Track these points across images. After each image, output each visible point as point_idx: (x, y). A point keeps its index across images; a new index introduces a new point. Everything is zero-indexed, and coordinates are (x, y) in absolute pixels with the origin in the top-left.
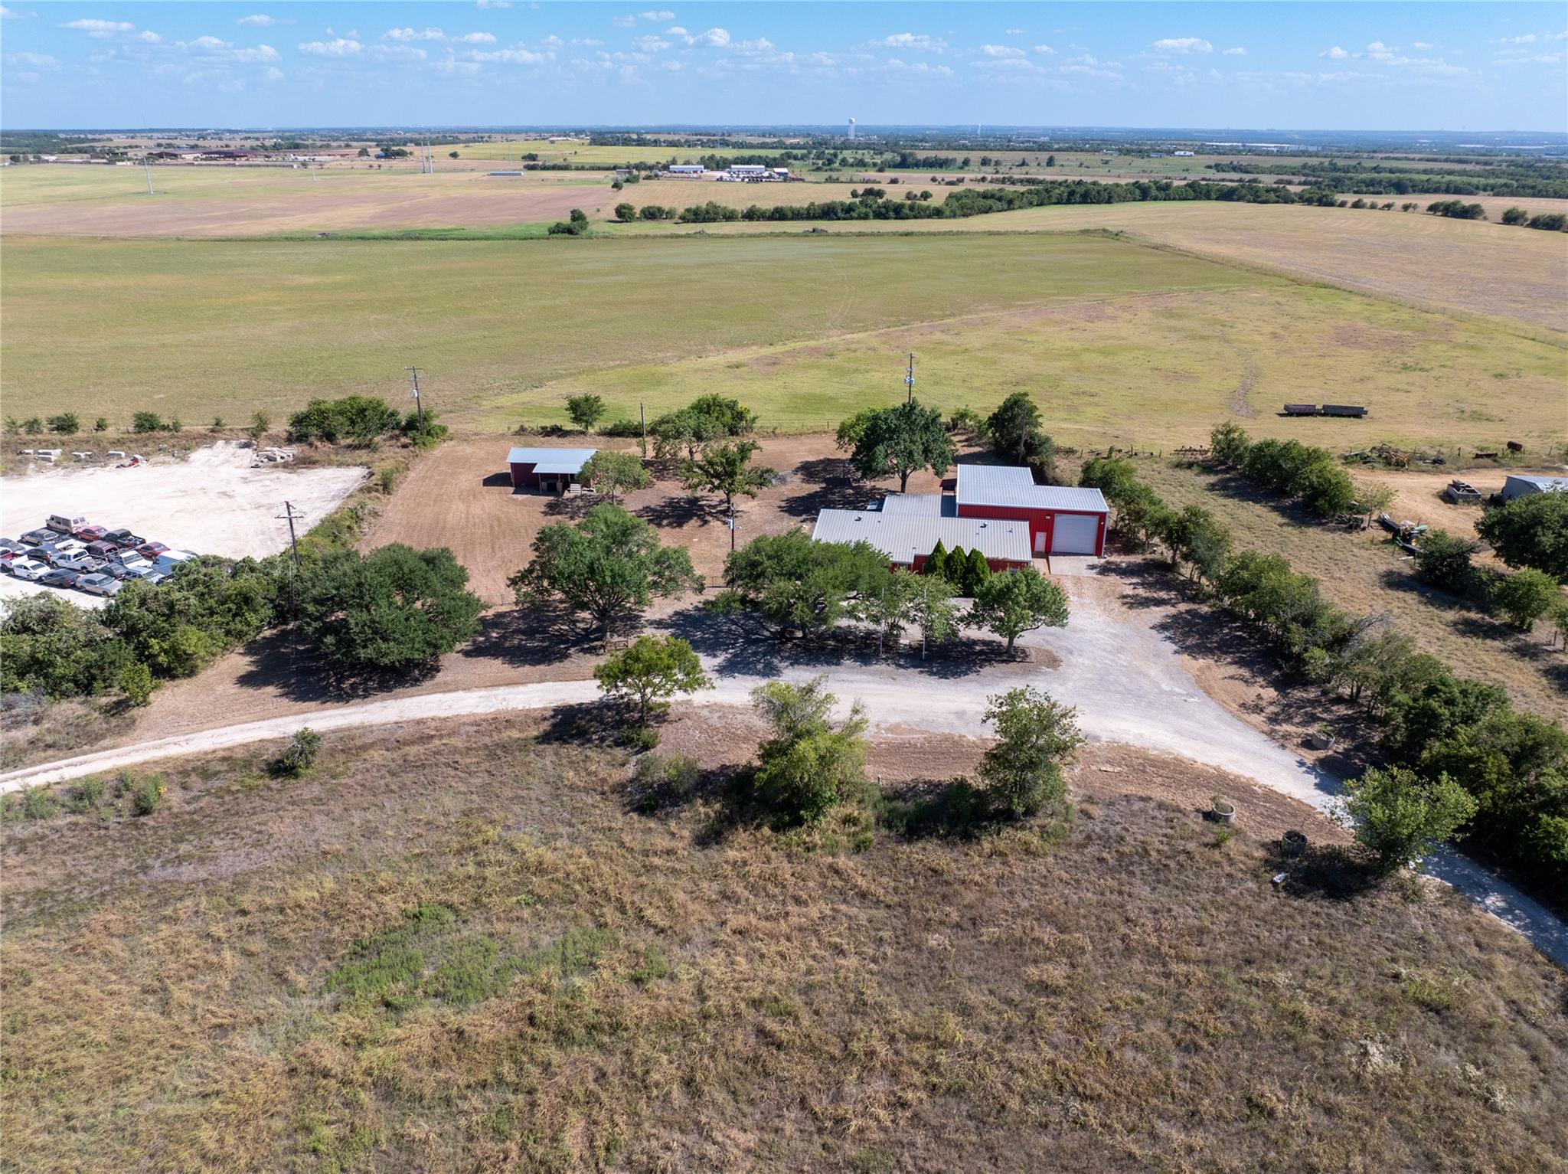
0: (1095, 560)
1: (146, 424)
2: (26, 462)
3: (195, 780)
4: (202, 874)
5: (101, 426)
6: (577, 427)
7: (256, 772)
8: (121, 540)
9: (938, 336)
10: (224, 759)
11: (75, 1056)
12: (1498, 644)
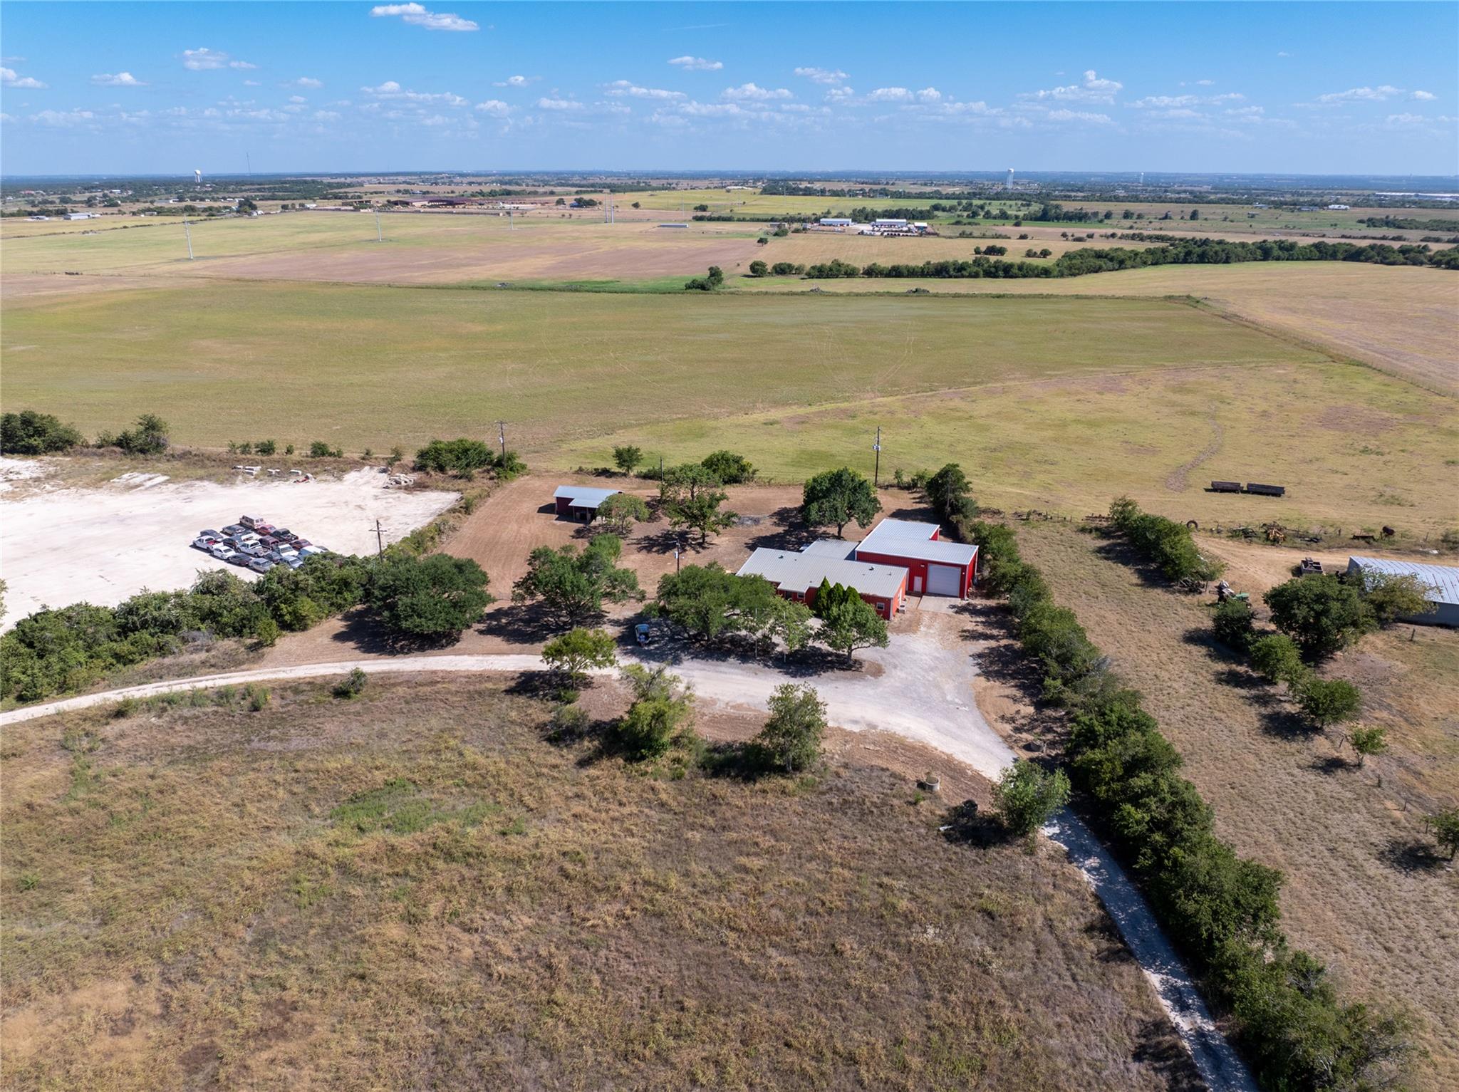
0: (959, 602)
1: (320, 451)
2: (236, 474)
3: (289, 694)
4: (279, 748)
5: (289, 451)
6: (623, 470)
7: (326, 693)
8: (283, 536)
9: (957, 403)
10: (309, 683)
11: (191, 831)
12: (1243, 692)
